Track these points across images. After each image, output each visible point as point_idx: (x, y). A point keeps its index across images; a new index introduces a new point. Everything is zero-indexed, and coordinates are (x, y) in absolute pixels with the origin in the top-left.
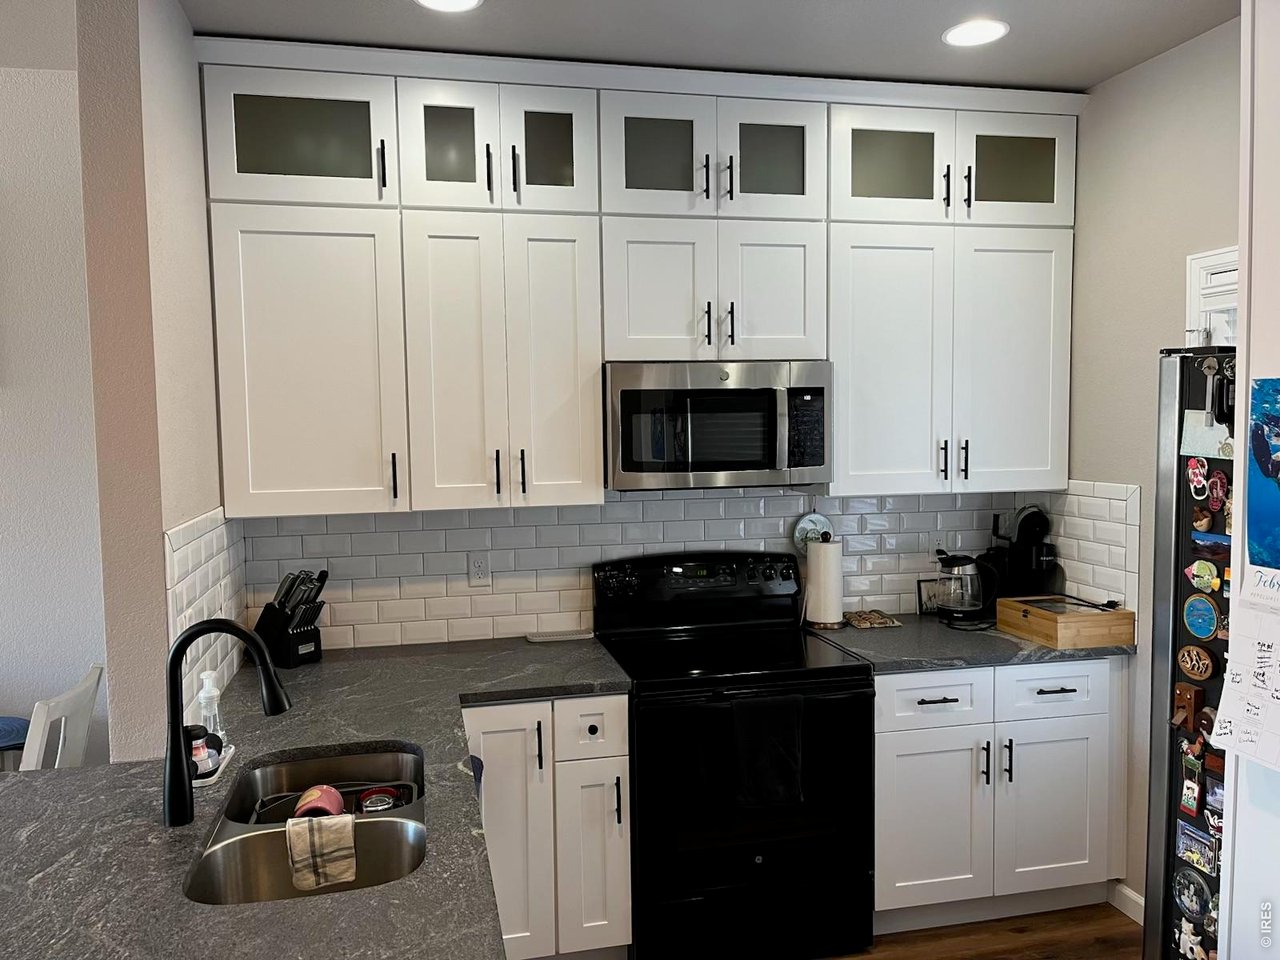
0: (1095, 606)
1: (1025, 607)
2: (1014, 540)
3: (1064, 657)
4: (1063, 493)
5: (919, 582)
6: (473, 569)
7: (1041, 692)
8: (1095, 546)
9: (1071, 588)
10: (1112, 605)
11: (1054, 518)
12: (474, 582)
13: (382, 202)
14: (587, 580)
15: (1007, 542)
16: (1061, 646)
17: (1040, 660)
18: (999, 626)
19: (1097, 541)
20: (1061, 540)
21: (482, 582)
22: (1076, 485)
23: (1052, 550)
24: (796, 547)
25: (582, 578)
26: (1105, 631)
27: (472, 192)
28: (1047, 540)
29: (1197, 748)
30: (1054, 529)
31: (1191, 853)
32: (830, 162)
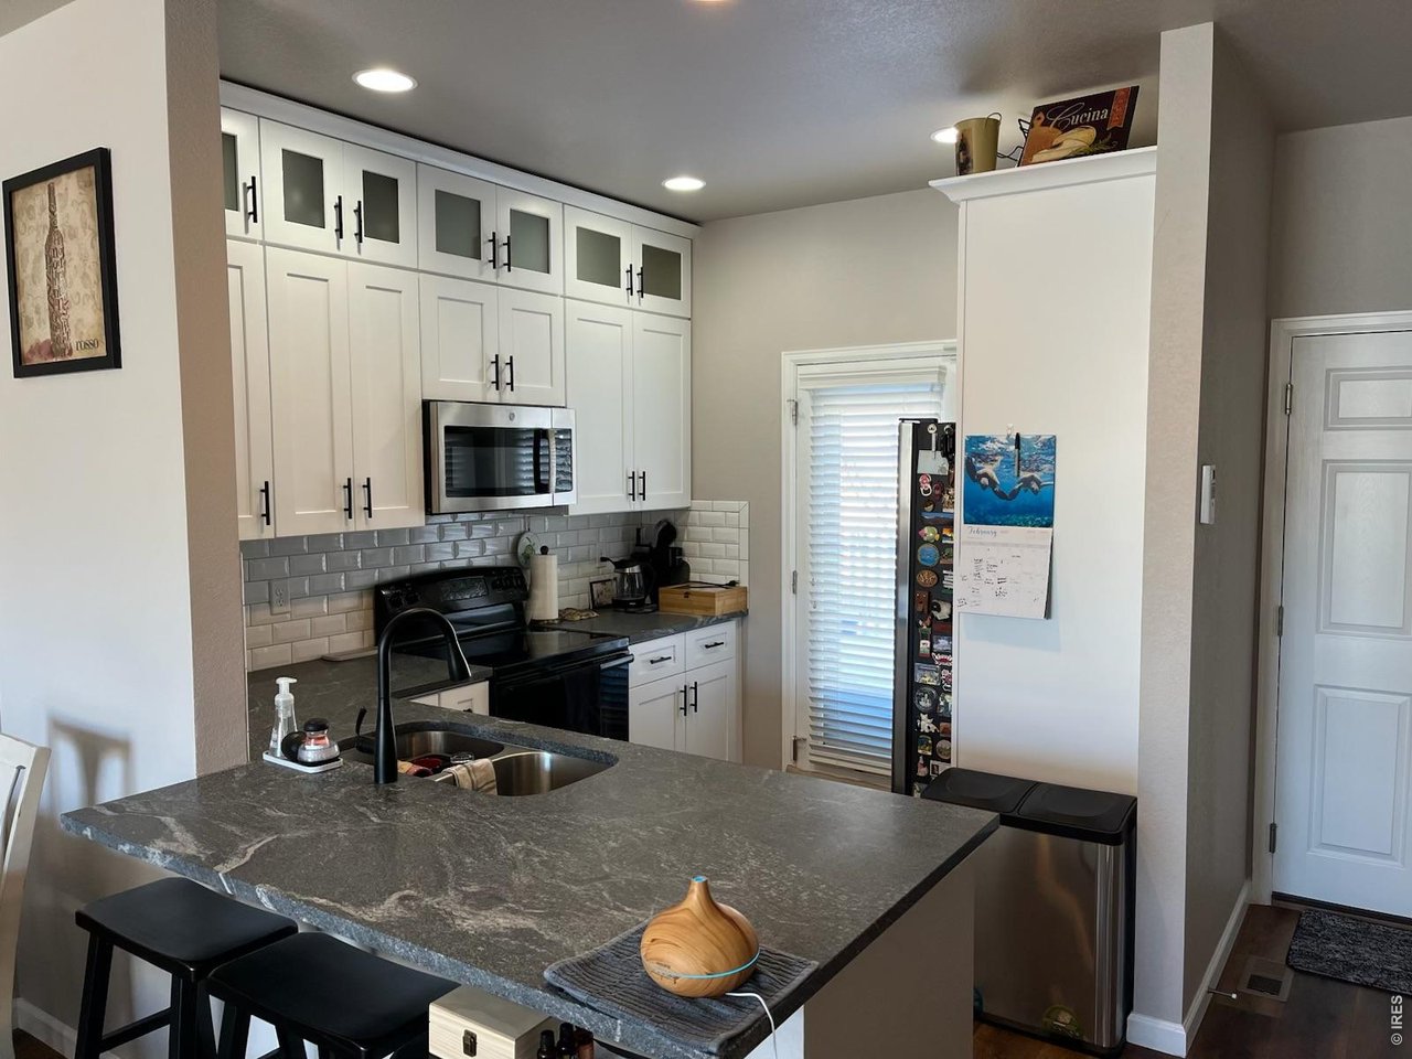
0: (720, 586)
1: (685, 591)
2: (654, 546)
3: (719, 621)
4: (687, 510)
5: (591, 584)
6: (275, 598)
7: (707, 647)
8: (714, 545)
9: (694, 577)
10: (733, 584)
11: (679, 528)
12: (277, 609)
13: (248, 236)
14: (368, 601)
15: (647, 548)
16: (718, 612)
17: (708, 625)
18: (661, 608)
19: (717, 542)
20: (684, 543)
21: (284, 609)
22: (697, 504)
23: (680, 551)
24: (519, 563)
25: (365, 600)
26: (734, 601)
27: (323, 237)
28: (673, 545)
29: (928, 622)
30: (679, 536)
31: (925, 677)
32: (565, 251)
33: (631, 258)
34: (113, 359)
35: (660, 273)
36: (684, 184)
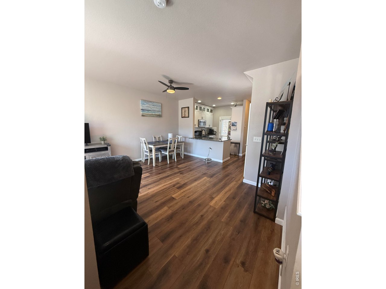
4: (212, 128)
32: (206, 110)
33: (210, 110)
34: (189, 117)
35: (211, 111)
36: (214, 105)
